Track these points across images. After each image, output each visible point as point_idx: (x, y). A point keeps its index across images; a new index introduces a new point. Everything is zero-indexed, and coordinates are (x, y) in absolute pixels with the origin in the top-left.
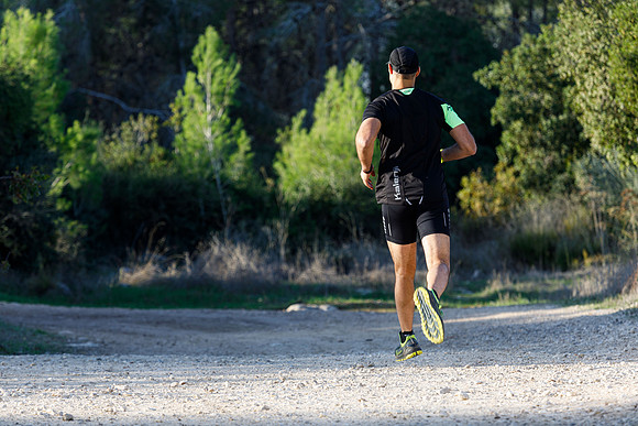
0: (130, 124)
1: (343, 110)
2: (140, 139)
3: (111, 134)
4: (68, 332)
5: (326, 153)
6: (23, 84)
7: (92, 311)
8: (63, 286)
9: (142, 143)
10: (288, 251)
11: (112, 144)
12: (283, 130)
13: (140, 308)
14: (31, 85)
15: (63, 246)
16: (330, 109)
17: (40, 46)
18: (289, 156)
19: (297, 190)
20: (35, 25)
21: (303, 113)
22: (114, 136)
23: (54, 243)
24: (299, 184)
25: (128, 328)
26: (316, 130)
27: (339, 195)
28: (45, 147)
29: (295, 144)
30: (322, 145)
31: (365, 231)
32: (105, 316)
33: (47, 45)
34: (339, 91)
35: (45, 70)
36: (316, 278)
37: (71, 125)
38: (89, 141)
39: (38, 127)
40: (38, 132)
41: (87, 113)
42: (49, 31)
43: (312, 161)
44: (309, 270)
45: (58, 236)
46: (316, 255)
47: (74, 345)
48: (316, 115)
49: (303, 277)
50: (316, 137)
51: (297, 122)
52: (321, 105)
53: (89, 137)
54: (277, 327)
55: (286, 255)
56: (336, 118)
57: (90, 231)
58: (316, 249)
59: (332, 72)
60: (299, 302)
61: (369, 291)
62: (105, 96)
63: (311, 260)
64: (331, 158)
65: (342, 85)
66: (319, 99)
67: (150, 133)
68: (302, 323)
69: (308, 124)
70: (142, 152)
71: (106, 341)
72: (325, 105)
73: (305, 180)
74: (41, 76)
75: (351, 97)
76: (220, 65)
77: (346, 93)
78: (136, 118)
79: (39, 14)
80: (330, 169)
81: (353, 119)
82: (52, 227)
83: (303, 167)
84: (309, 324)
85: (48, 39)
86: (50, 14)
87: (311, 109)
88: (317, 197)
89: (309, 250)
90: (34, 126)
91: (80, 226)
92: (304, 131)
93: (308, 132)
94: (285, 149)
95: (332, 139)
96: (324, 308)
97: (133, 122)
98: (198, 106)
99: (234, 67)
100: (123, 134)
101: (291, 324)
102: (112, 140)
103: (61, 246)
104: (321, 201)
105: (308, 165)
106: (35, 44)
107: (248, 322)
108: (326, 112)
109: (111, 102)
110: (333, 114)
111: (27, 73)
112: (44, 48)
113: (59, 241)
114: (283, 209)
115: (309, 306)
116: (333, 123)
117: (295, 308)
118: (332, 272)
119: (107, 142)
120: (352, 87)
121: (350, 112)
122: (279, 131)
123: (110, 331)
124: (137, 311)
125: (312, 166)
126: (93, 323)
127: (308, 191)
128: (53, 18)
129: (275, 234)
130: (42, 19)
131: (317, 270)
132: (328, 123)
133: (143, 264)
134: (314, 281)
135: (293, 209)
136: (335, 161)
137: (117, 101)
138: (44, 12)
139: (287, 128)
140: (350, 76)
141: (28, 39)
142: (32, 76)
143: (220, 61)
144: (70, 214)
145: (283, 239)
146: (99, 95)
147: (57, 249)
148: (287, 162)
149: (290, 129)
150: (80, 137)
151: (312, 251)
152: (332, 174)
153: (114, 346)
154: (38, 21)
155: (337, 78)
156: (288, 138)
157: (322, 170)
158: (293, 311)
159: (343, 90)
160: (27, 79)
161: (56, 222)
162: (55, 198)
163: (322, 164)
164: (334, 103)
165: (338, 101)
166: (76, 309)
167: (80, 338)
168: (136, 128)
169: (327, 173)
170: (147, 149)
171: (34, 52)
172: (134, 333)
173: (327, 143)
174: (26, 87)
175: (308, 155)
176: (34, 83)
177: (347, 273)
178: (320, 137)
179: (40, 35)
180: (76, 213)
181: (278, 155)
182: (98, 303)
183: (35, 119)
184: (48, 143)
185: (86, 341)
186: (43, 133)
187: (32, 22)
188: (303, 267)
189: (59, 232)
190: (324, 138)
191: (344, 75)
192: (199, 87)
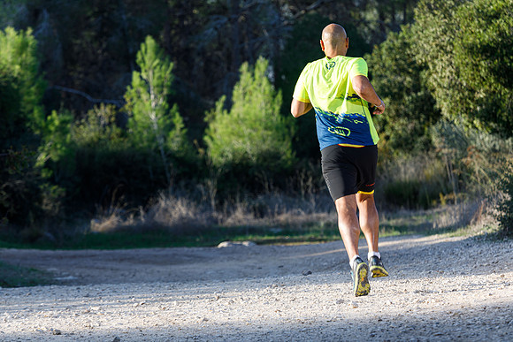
0: (95, 112)
1: (254, 95)
2: (102, 122)
3: (80, 119)
4: (55, 269)
5: (244, 128)
6: (13, 84)
7: (72, 252)
8: (49, 235)
9: (104, 126)
10: (217, 202)
11: (82, 127)
12: (210, 112)
13: (108, 249)
14: (19, 85)
15: (47, 205)
16: (245, 94)
17: (24, 55)
18: (215, 131)
19: (222, 156)
20: (19, 39)
21: (223, 98)
22: (83, 121)
23: (41, 203)
24: (224, 152)
25: (99, 264)
26: (234, 111)
27: (254, 159)
28: (31, 131)
29: (219, 122)
30: (240, 122)
31: (274, 185)
32: (81, 256)
33: (29, 54)
34: (251, 80)
35: (29, 73)
36: (239, 221)
37: (50, 114)
38: (64, 125)
39: (25, 116)
40: (25, 120)
41: (62, 104)
42: (30, 43)
43: (233, 134)
44: (233, 216)
45: (44, 197)
46: (238, 205)
47: (59, 279)
48: (234, 99)
49: (230, 221)
50: (235, 116)
51: (219, 105)
52: (237, 91)
53: (64, 122)
54: (211, 259)
55: (216, 205)
56: (250, 101)
57: (68, 193)
58: (238, 200)
59: (244, 67)
60: (227, 240)
61: (279, 230)
62: (75, 91)
63: (235, 208)
64: (247, 131)
65: (253, 75)
66: (236, 87)
67: (110, 117)
68: (231, 256)
69: (228, 106)
70: (104, 132)
71: (83, 275)
72: (241, 91)
73: (228, 149)
74: (25, 78)
75: (260, 85)
76: (158, 64)
77: (256, 82)
78: (99, 107)
79: (22, 31)
80: (246, 139)
81: (262, 101)
82: (38, 191)
83: (226, 138)
84: (235, 256)
85: (29, 49)
86: (30, 31)
87: (230, 95)
88: (237, 162)
89: (233, 201)
90: (22, 116)
91: (60, 189)
92: (225, 112)
93: (229, 112)
94: (212, 126)
95: (247, 117)
96: (246, 244)
97: (97, 110)
98: (144, 96)
99: (169, 66)
100: (90, 119)
101: (222, 257)
102: (81, 124)
103: (46, 205)
104: (241, 164)
105: (229, 137)
106: (21, 54)
107: (189, 256)
108: (241, 97)
109: (80, 96)
110: (247, 98)
111: (15, 75)
112: (27, 56)
113: (45, 201)
114: (212, 171)
115: (235, 243)
116: (247, 105)
117: (224, 244)
118: (251, 216)
119: (78, 126)
120: (260, 77)
121: (260, 96)
122: (206, 113)
123: (86, 267)
124: (105, 251)
125: (233, 138)
126: (73, 262)
127: (230, 156)
128: (32, 34)
129: (207, 190)
130: (25, 35)
131: (239, 216)
132: (244, 105)
133: (108, 216)
134: (238, 224)
135: (220, 170)
136: (250, 134)
137: (84, 94)
138: (25, 30)
139: (212, 110)
140: (259, 69)
141: (13, 50)
142: (20, 78)
143: (157, 61)
144: (52, 181)
145: (213, 193)
146: (70, 91)
147: (44, 207)
148: (213, 136)
149: (215, 111)
150: (57, 123)
151: (235, 202)
152: (248, 143)
153: (89, 278)
154: (21, 36)
155: (248, 70)
156: (214, 118)
157: (241, 141)
158: (223, 247)
159: (254, 80)
160: (15, 80)
161: (42, 187)
162: (40, 168)
163: (240, 136)
164: (248, 89)
165: (251, 88)
166: (60, 252)
167: (64, 274)
168: (99, 114)
169: (244, 143)
170: (108, 130)
171: (19, 60)
172: (104, 268)
173: (244, 120)
174: (16, 87)
175: (229, 130)
176: (21, 84)
177: (262, 216)
178: (238, 116)
179: (23, 47)
180: (57, 180)
181: (207, 131)
182: (76, 247)
183: (22, 110)
184: (33, 127)
185: (68, 275)
186: (29, 120)
187: (17, 37)
188: (229, 214)
189: (45, 194)
190: (242, 116)
191: (254, 68)
192: (143, 82)
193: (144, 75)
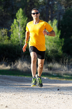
9: (3, 35)
59: (50, 22)
67: (6, 33)
78: (2, 29)
96: (45, 78)
98: (17, 27)
99: (26, 18)
140: (54, 23)
143: (22, 16)
157: (46, 45)
159: (52, 26)
173: (47, 39)
177: (51, 70)
192: (17, 23)
193: (18, 21)
